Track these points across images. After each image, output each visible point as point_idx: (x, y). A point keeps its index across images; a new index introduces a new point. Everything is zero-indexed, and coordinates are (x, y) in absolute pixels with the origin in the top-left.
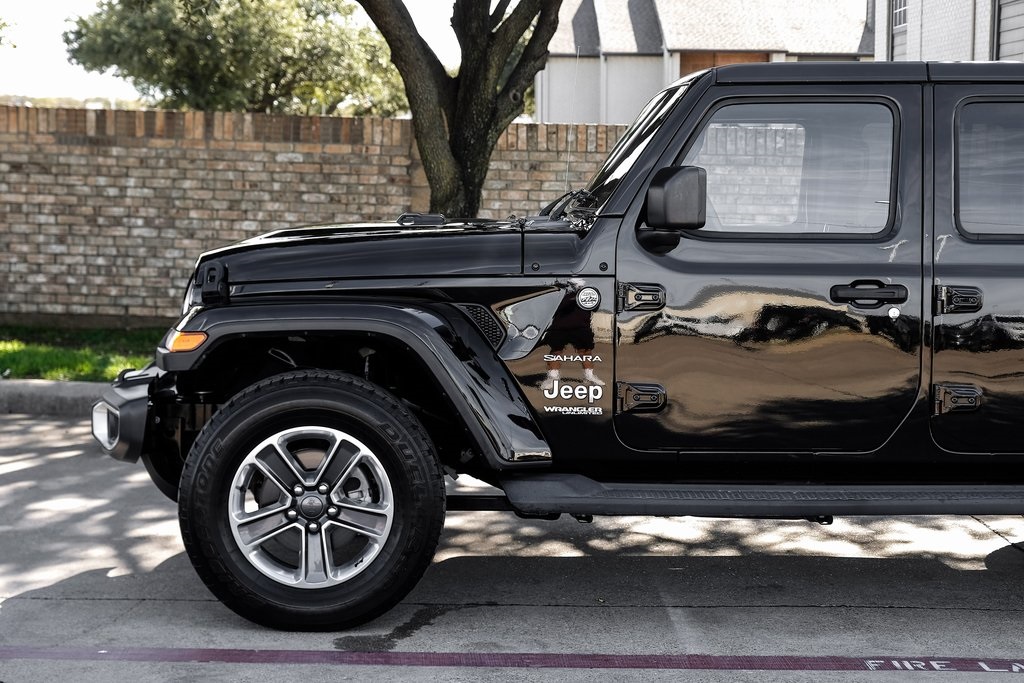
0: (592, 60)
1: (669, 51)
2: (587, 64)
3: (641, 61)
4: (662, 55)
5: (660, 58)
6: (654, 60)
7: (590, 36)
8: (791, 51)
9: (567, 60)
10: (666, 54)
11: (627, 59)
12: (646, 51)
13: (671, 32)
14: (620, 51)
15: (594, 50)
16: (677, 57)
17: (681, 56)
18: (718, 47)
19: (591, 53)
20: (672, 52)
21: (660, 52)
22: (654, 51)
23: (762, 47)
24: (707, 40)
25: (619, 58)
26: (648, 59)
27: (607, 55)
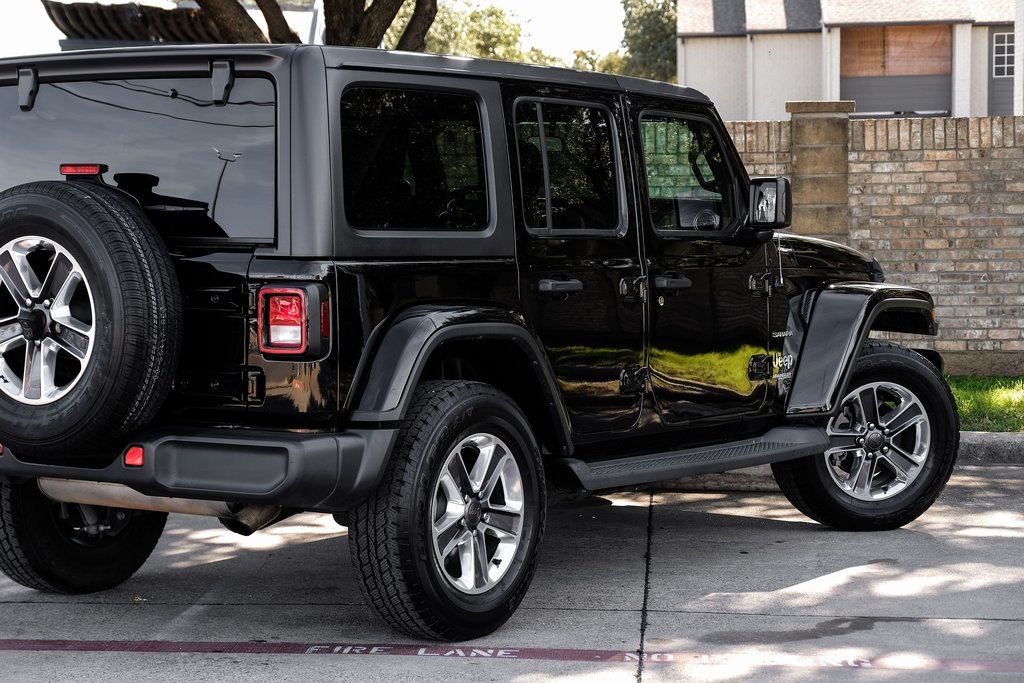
0: (737, 40)
1: (826, 26)
2: (729, 46)
3: (794, 38)
4: (819, 31)
5: (818, 35)
6: (811, 37)
7: (735, 11)
8: (978, 20)
9: (707, 40)
10: (824, 30)
11: (777, 37)
12: (800, 27)
13: (830, 4)
14: (770, 28)
15: (741, 27)
16: (837, 33)
17: (841, 31)
18: (888, 18)
19: (735, 31)
20: (830, 27)
21: (818, 27)
22: (810, 27)
23: (941, 17)
24: (874, 11)
25: (768, 37)
26: (803, 37)
27: (754, 33)
